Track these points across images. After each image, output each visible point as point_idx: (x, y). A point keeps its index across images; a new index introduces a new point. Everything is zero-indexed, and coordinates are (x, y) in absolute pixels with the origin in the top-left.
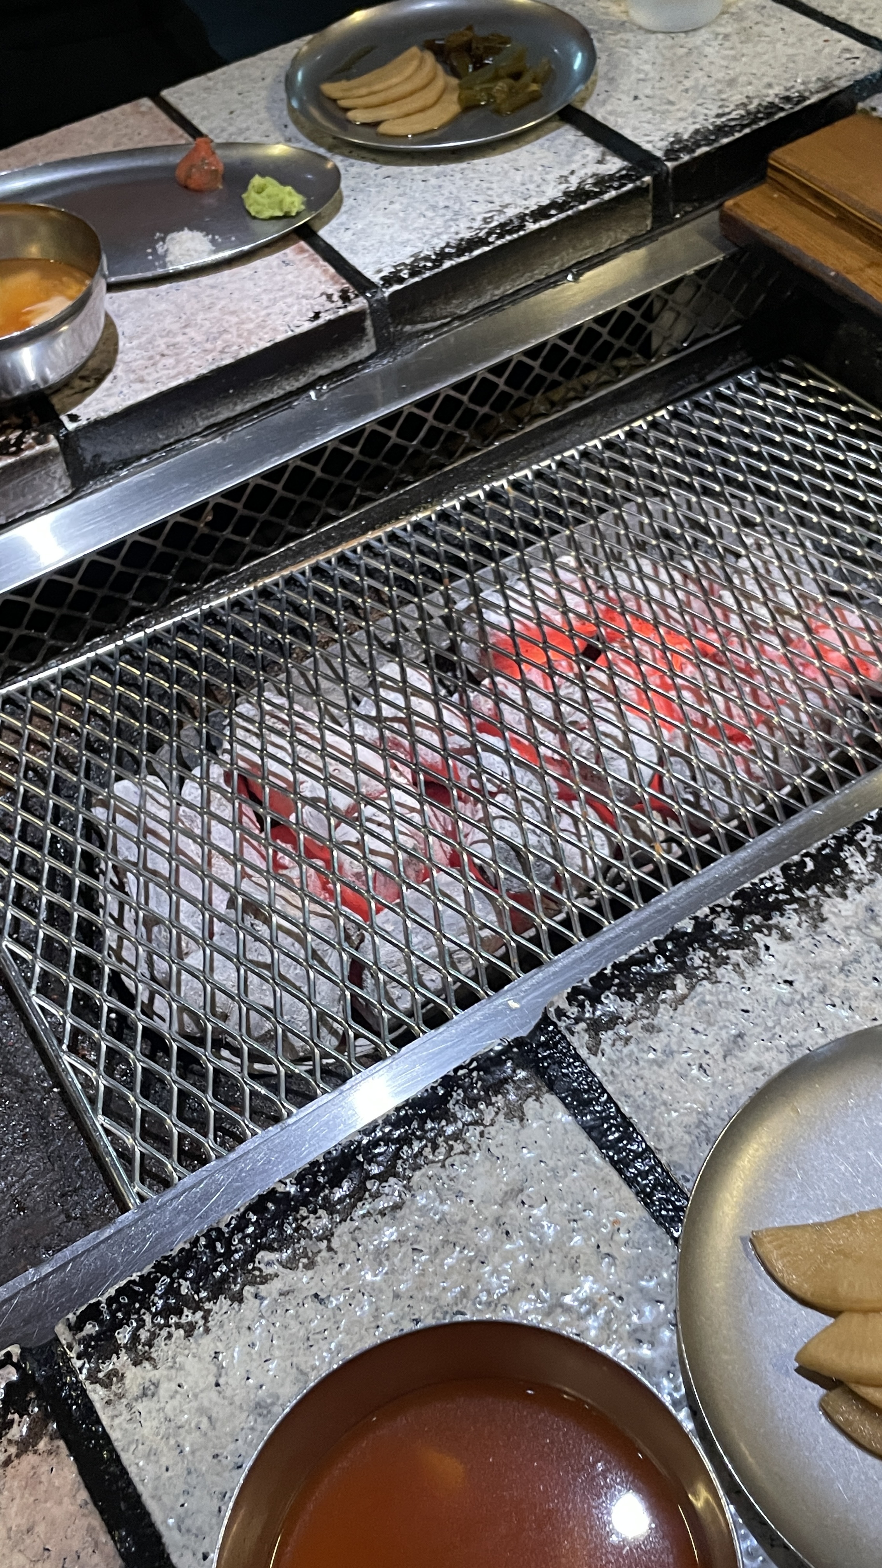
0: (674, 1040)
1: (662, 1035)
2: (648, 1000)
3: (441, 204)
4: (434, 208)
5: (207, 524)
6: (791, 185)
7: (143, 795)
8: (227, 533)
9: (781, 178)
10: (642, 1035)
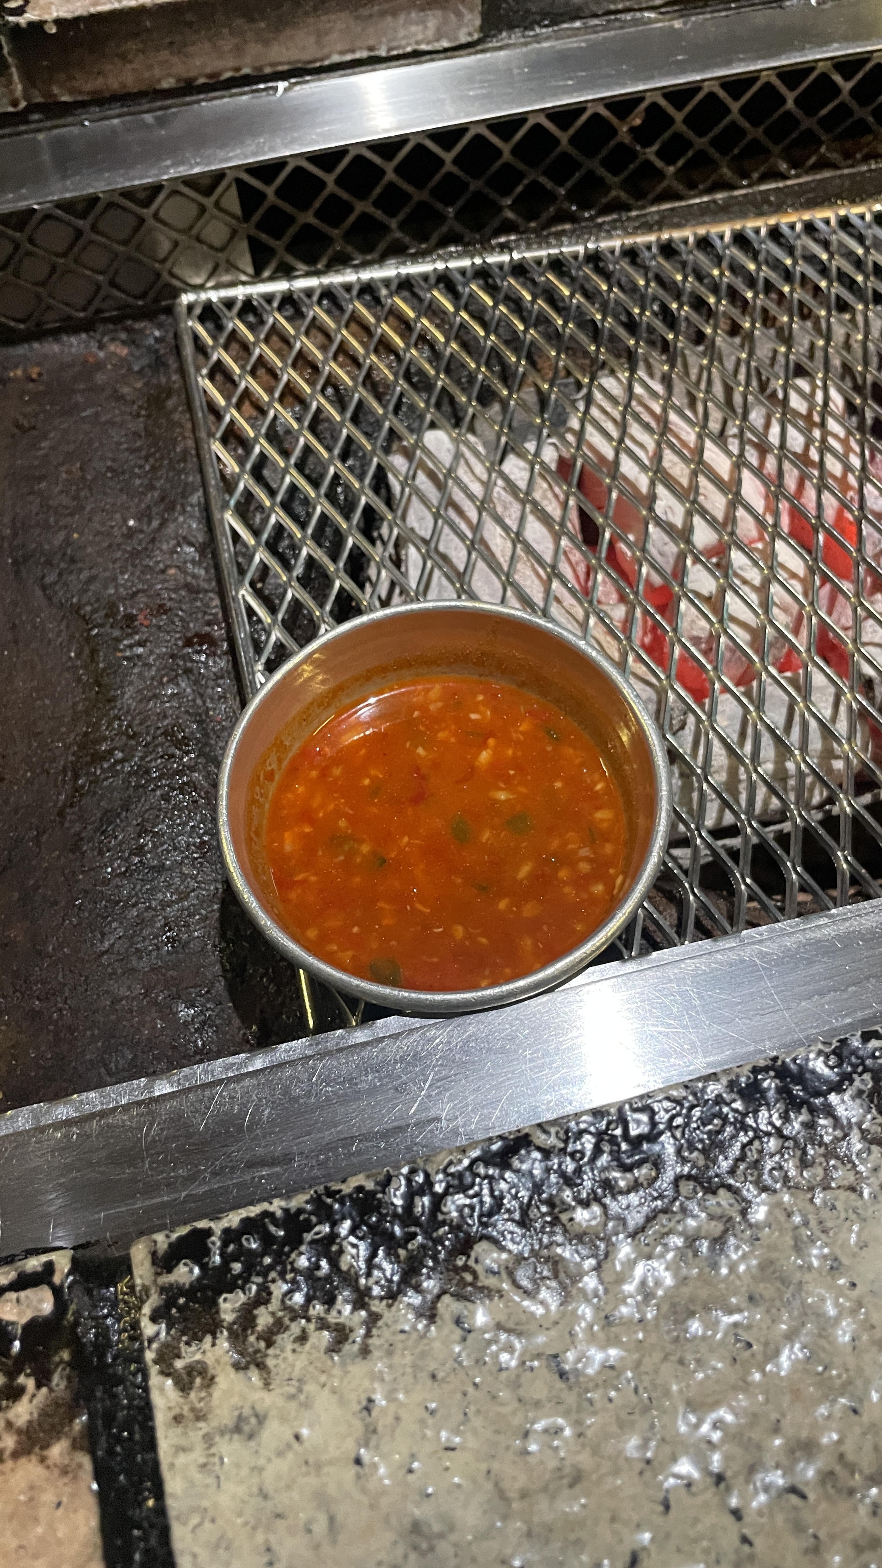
5: (632, 130)
7: (458, 456)
8: (650, 153)
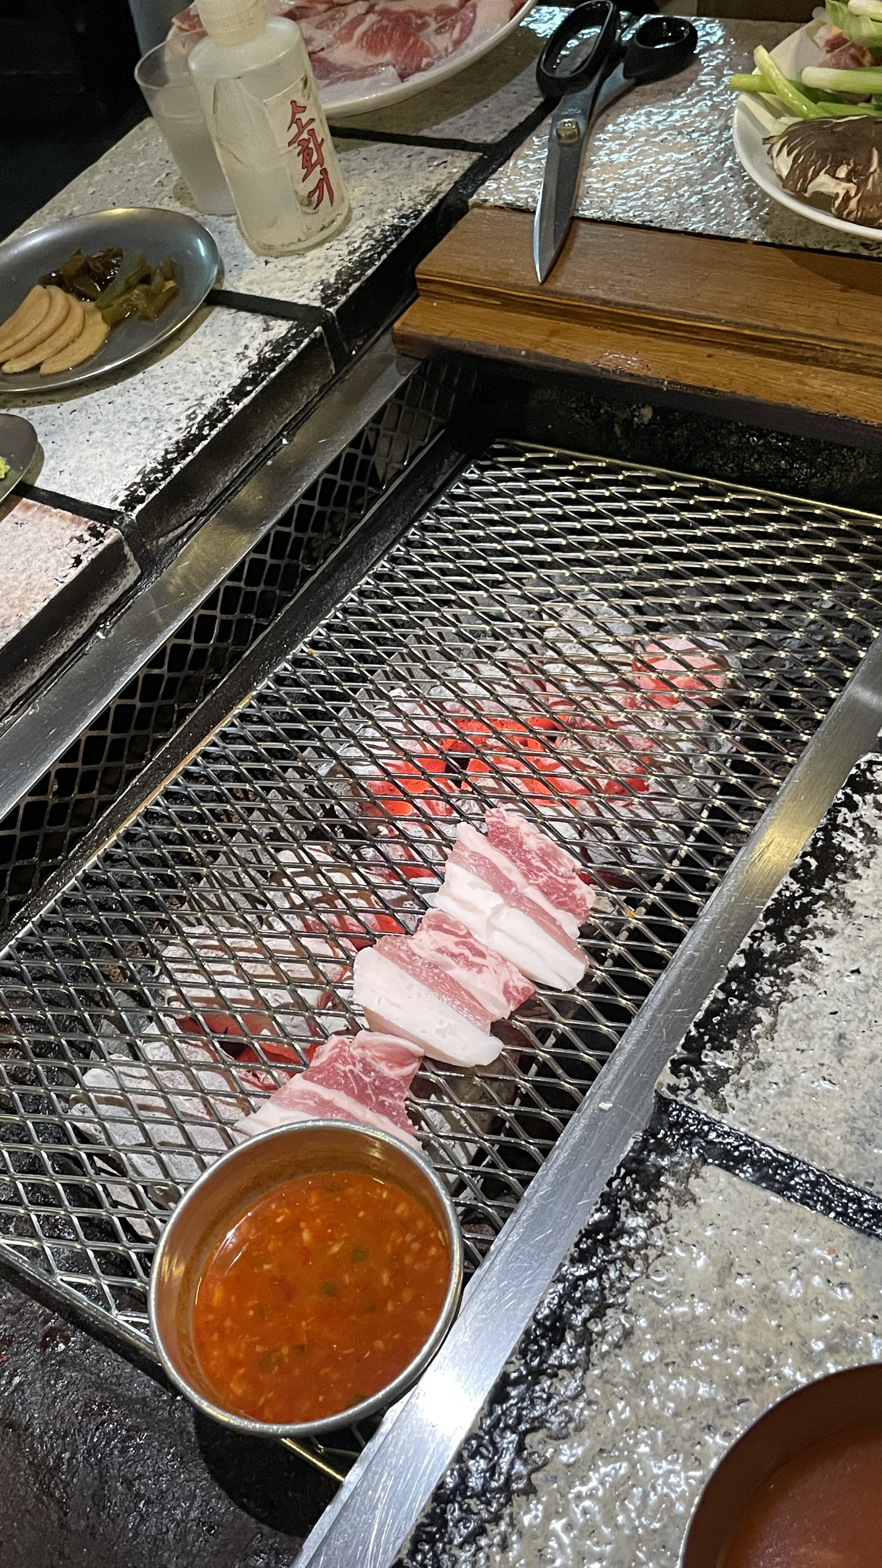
0: (788, 1067)
1: (773, 1067)
2: (744, 1042)
3: (140, 418)
4: (133, 423)
5: (55, 794)
6: (445, 290)
8: (75, 795)
9: (432, 287)
10: (757, 1075)
